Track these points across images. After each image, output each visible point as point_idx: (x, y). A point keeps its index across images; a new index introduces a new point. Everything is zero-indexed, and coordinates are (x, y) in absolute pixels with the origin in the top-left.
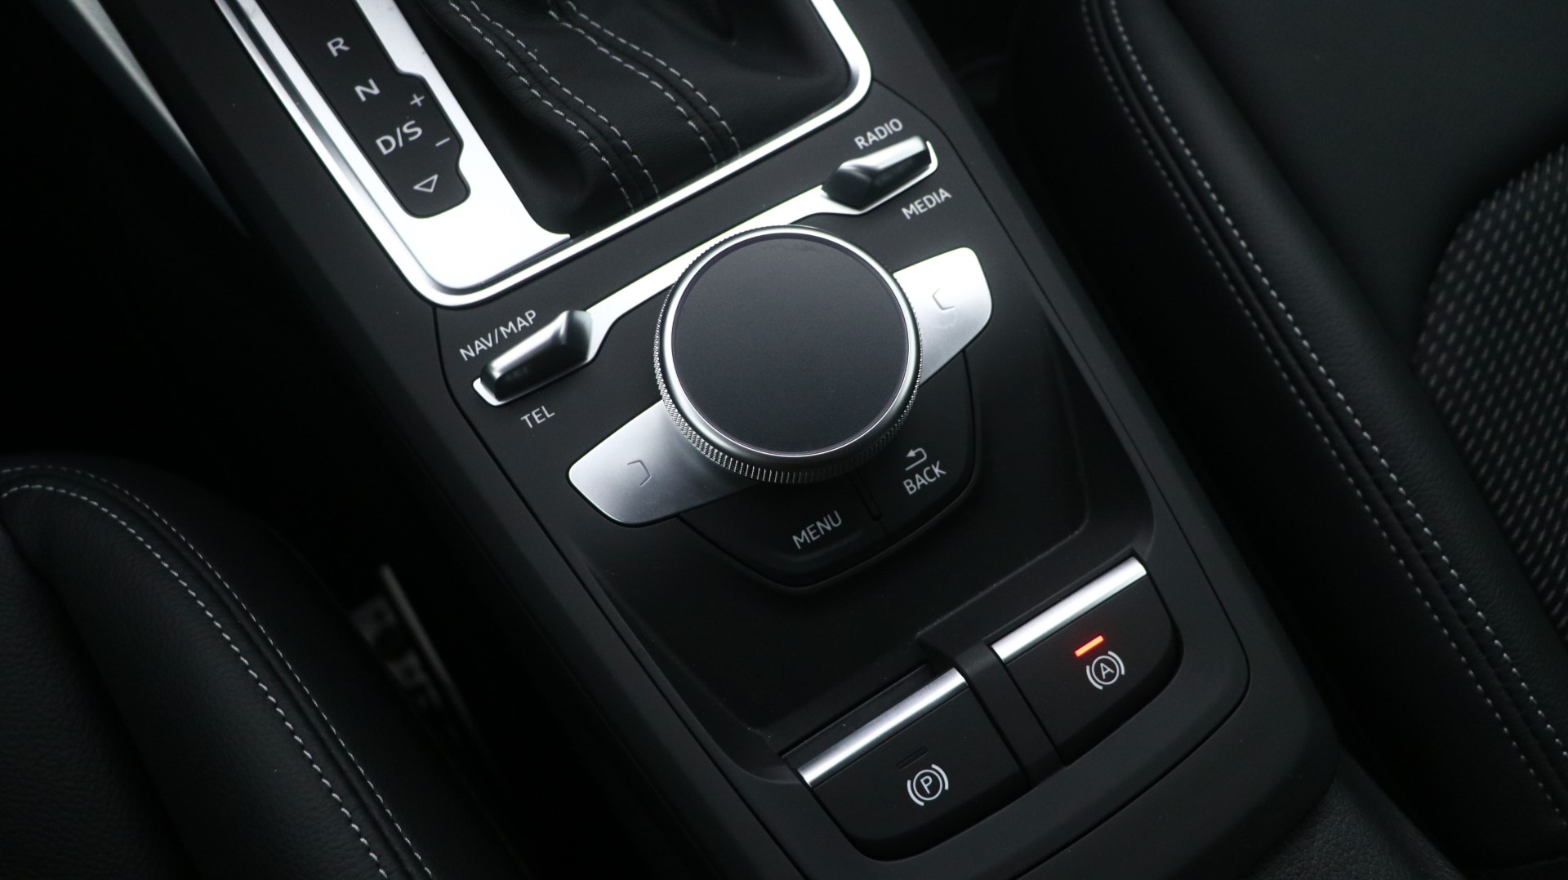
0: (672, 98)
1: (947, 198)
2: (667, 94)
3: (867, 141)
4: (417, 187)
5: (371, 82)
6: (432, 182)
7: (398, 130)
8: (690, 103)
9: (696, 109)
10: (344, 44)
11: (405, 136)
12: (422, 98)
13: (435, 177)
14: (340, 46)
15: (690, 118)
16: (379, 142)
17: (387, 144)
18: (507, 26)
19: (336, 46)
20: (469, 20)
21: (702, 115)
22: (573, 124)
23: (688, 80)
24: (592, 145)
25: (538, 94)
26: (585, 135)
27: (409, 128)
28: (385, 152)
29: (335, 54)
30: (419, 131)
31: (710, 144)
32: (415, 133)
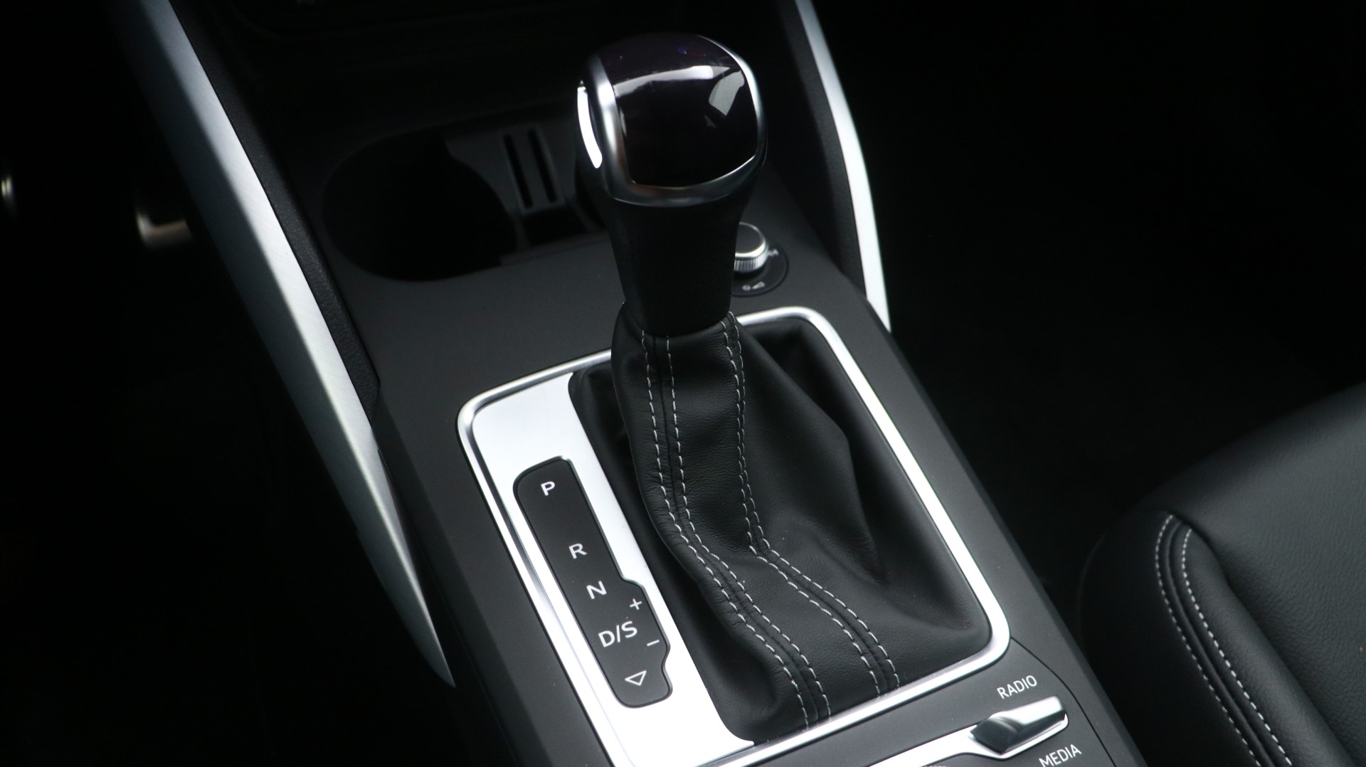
0: (850, 635)
1: (1077, 754)
2: (846, 631)
3: (1007, 692)
4: (628, 679)
5: (600, 583)
6: (641, 676)
7: (618, 627)
8: (864, 641)
9: (869, 649)
10: (583, 550)
11: (623, 633)
12: (640, 603)
13: (644, 673)
14: (580, 551)
15: (863, 654)
16: (601, 635)
17: (607, 638)
18: (723, 559)
19: (576, 550)
20: (695, 551)
21: (873, 653)
22: (772, 649)
23: (863, 621)
24: (786, 669)
25: (743, 619)
26: (781, 660)
27: (627, 626)
28: (605, 645)
29: (575, 557)
30: (635, 631)
31: (877, 679)
32: (632, 632)
